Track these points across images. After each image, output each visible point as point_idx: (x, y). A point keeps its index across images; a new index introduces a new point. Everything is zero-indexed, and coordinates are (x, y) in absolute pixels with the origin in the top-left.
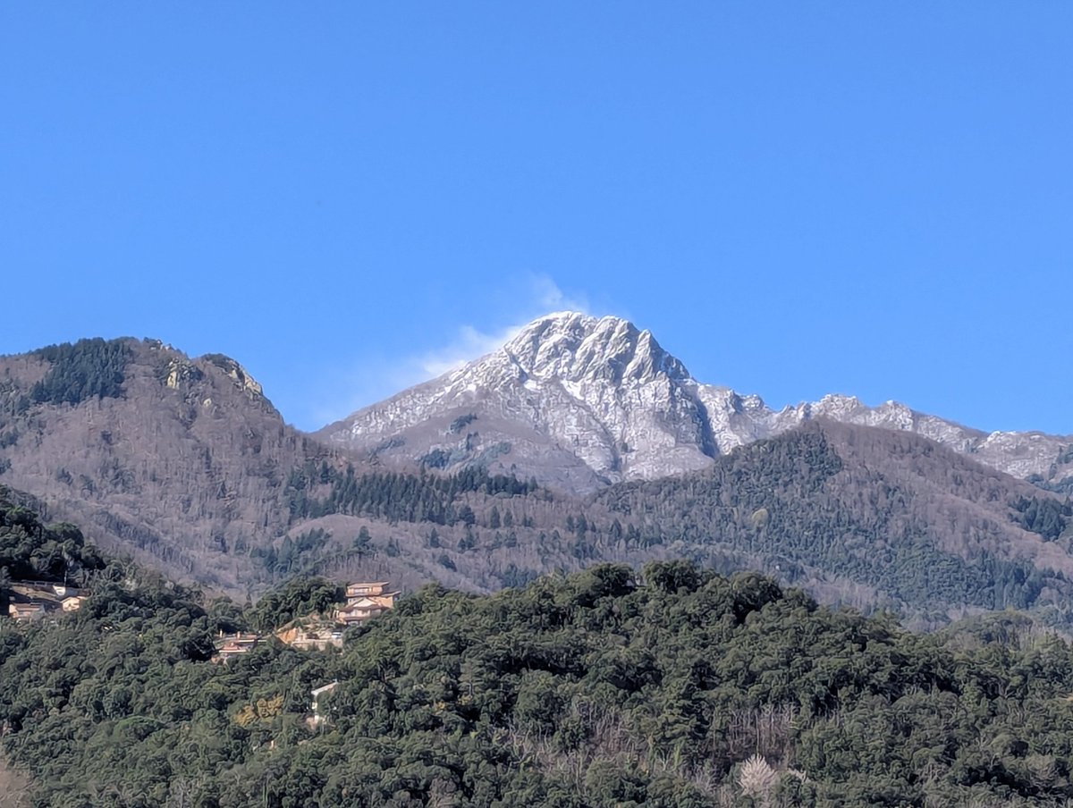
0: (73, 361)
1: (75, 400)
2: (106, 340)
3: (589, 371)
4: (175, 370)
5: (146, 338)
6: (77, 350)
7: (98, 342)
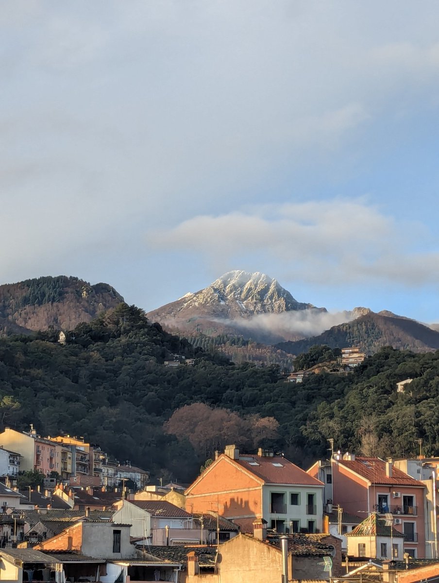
0: (39, 286)
1: (40, 303)
2: (53, 277)
3: (249, 297)
4: (85, 290)
5: (71, 277)
6: (40, 281)
7: (50, 278)
